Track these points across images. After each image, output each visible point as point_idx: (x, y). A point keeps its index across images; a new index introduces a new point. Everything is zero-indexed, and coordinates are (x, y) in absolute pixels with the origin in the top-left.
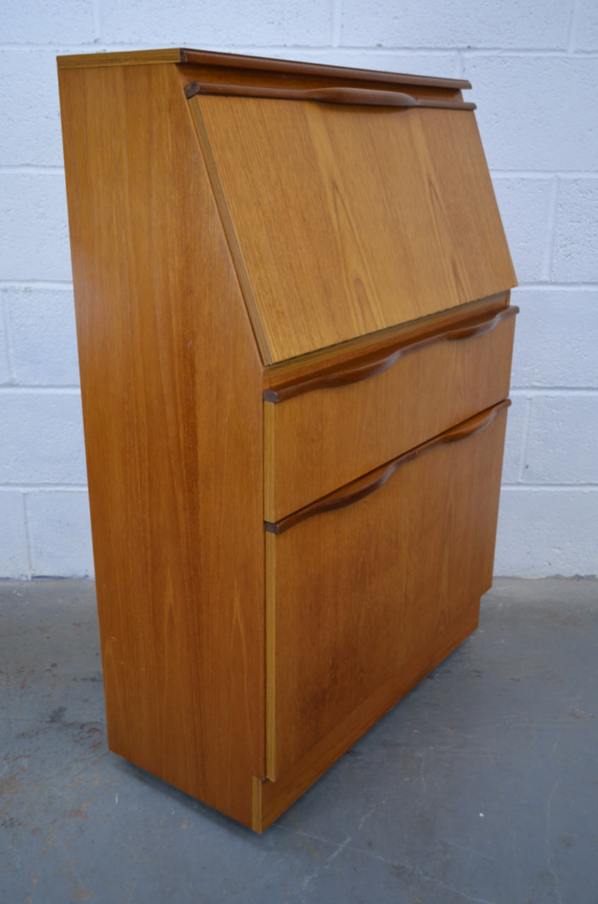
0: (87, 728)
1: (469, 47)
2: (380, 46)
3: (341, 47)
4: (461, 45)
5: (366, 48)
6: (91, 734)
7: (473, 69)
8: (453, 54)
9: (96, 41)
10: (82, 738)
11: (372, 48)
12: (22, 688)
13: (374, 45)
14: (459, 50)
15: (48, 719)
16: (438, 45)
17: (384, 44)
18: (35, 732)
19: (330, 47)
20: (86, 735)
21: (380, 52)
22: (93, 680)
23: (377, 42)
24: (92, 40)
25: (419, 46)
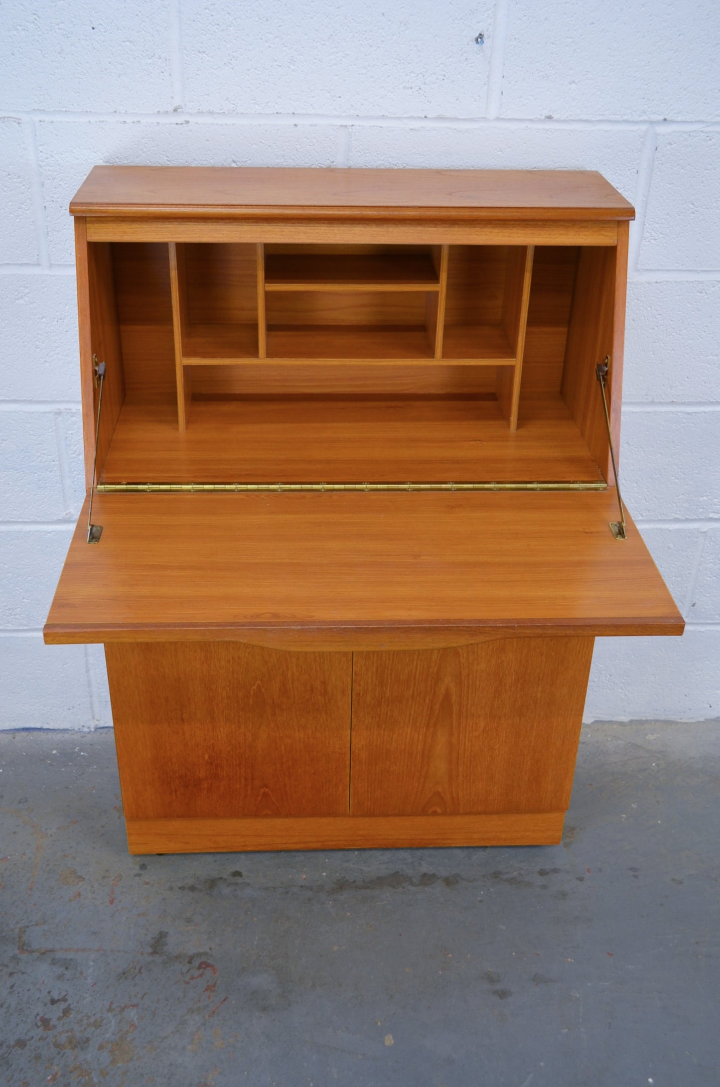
0: (196, 963)
1: (665, 120)
2: (549, 118)
3: (498, 119)
4: (654, 117)
5: (531, 120)
6: (202, 970)
7: (669, 147)
8: (644, 127)
9: (175, 110)
10: (192, 978)
11: (540, 121)
12: (112, 902)
13: (543, 117)
14: (652, 123)
15: (150, 950)
16: (625, 118)
17: (555, 116)
18: (137, 970)
19: (485, 119)
20: (197, 973)
21: (549, 126)
22: (193, 888)
23: (546, 113)
24: (171, 109)
25: (601, 118)
